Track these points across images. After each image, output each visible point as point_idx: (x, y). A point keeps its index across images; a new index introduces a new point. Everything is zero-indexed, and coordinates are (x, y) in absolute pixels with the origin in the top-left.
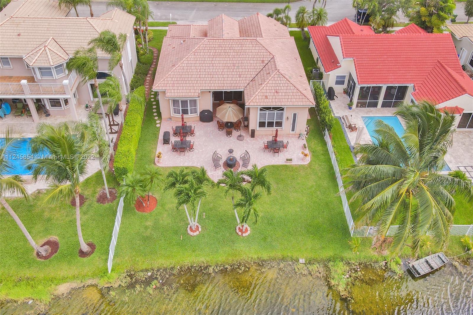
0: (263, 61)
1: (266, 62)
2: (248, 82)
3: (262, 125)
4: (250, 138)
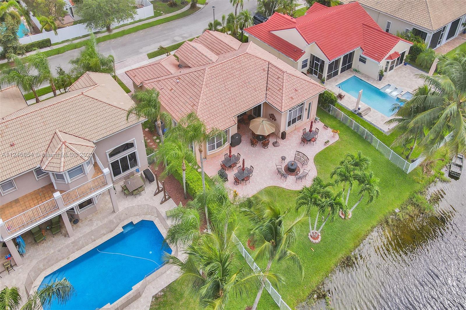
0: (264, 70)
1: (267, 69)
2: (265, 92)
3: (289, 124)
4: (282, 141)
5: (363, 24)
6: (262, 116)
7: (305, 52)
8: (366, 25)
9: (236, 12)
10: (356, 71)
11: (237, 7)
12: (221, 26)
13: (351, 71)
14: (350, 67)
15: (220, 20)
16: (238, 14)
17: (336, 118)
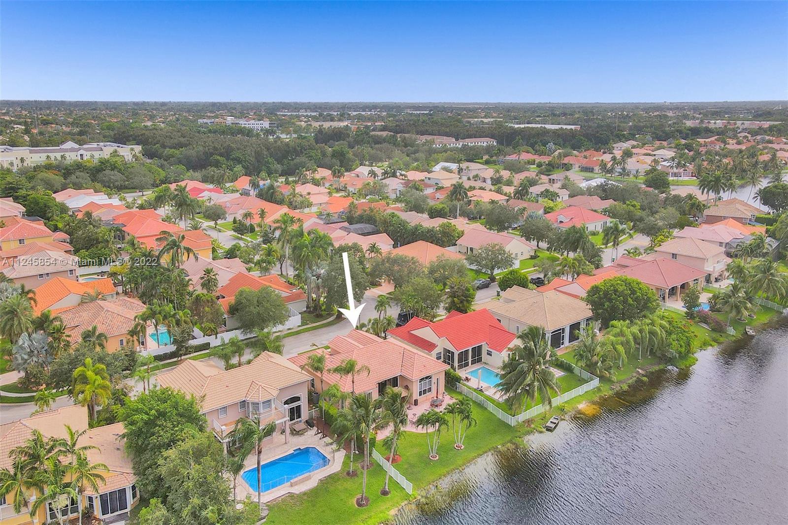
1: (402, 353)
2: (400, 368)
3: (420, 395)
4: (415, 406)
5: (490, 325)
6: (399, 386)
7: (437, 345)
8: (492, 326)
9: (380, 318)
10: (485, 363)
11: (380, 313)
12: (366, 327)
13: (481, 364)
14: (480, 360)
15: (366, 323)
16: (382, 318)
17: (461, 393)
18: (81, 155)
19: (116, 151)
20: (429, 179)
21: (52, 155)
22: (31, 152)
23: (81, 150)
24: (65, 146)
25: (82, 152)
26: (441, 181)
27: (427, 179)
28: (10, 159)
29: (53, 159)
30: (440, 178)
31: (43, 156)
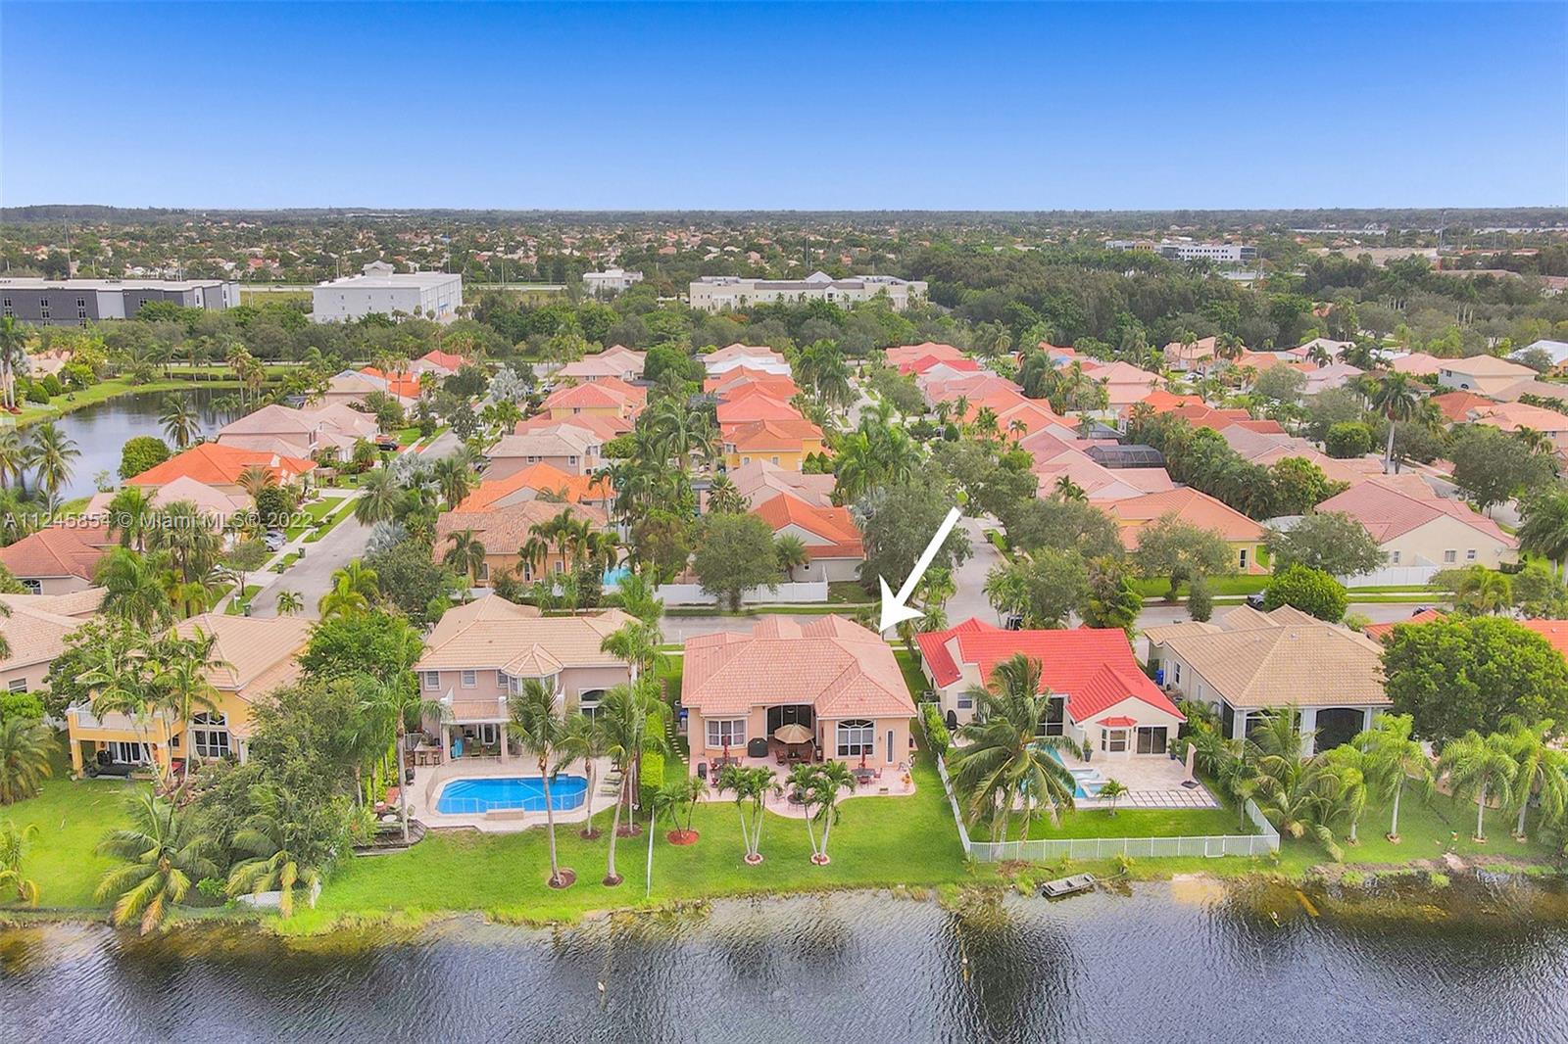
0: (841, 667)
1: (846, 667)
2: (820, 692)
5: (1105, 665)
7: (961, 678)
18: (830, 295)
19: (884, 291)
20: (1449, 373)
21: (787, 294)
22: (757, 287)
23: (831, 287)
24: (811, 280)
25: (831, 289)
26: (1476, 380)
27: (1445, 373)
28: (726, 297)
29: (786, 300)
30: (1473, 374)
31: (774, 294)
